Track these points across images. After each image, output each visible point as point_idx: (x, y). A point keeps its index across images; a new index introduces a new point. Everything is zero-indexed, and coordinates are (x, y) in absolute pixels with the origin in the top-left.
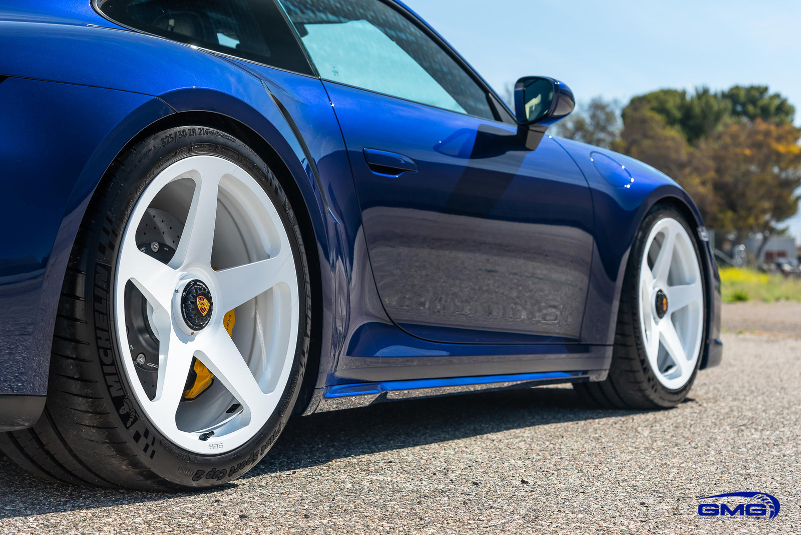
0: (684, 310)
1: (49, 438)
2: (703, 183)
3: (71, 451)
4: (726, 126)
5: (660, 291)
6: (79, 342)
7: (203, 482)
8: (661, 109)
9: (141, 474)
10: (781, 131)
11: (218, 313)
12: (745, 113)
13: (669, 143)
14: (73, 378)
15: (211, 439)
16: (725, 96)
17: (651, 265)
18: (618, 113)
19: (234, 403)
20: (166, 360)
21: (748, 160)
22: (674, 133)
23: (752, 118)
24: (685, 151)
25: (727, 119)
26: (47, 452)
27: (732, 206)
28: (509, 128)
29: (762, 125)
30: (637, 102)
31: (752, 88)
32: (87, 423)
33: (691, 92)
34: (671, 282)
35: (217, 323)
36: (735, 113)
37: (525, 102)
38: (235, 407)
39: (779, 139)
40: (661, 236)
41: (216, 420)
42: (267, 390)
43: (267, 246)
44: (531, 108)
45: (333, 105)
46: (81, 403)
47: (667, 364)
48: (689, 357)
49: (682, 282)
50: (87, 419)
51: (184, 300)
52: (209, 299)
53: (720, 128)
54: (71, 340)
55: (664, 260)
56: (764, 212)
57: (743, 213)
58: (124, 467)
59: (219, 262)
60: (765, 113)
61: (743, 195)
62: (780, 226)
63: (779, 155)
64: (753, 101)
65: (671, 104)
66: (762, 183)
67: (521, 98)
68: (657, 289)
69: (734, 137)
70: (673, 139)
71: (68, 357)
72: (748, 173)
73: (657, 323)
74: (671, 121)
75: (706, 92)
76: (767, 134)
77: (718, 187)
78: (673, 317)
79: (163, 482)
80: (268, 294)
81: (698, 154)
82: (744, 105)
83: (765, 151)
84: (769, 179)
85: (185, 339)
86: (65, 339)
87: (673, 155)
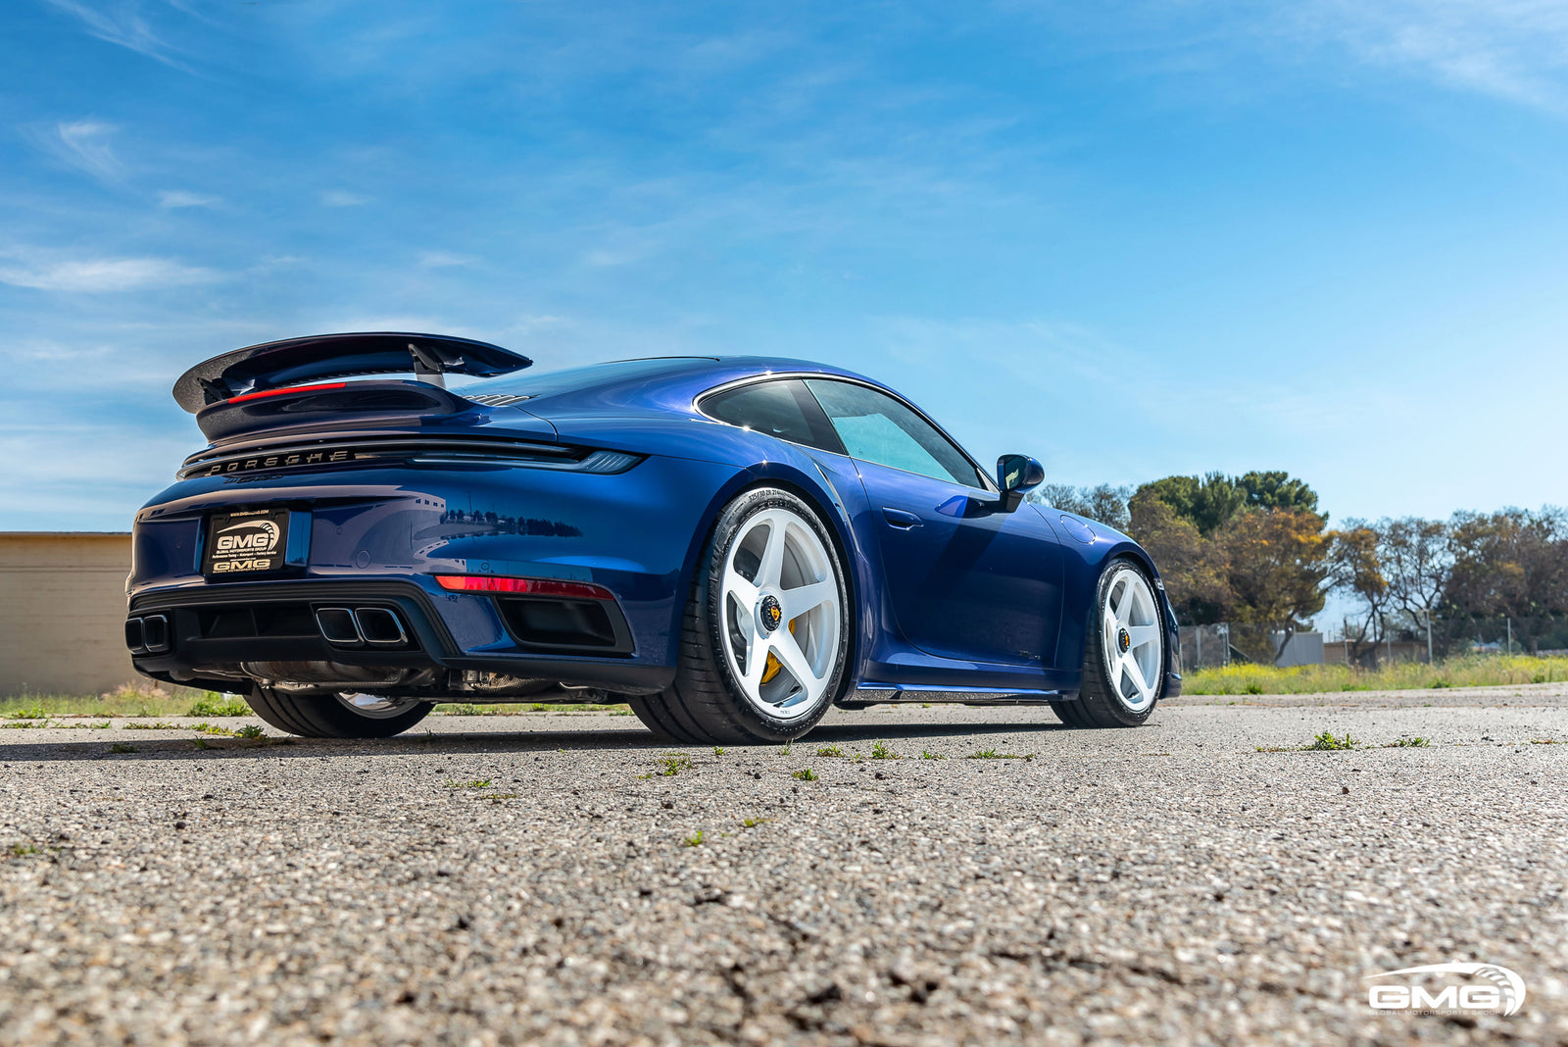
0: (1145, 646)
1: (673, 702)
2: (1218, 576)
3: (687, 712)
4: (1242, 514)
5: (1123, 629)
6: (698, 632)
7: (775, 738)
8: (1172, 499)
9: (736, 727)
10: (1300, 519)
11: (785, 621)
12: (1263, 502)
13: (1180, 534)
14: (692, 658)
15: (781, 708)
16: (1239, 483)
17: (1114, 607)
18: (1126, 503)
19: (796, 685)
20: (752, 649)
21: (1266, 551)
22: (1185, 524)
23: (1270, 507)
24: (1197, 542)
25: (1242, 507)
26: (670, 714)
27: (1251, 600)
28: (992, 494)
29: (1279, 514)
30: (1145, 491)
31: (1269, 474)
32: (701, 689)
33: (1203, 480)
34: (1132, 622)
35: (784, 627)
36: (1251, 501)
37: (1006, 476)
38: (797, 688)
39: (1299, 528)
40: (1121, 586)
41: (784, 697)
42: (819, 676)
43: (817, 575)
44: (1011, 481)
45: (860, 476)
46: (697, 675)
47: (1131, 690)
48: (1150, 687)
49: (1143, 624)
50: (702, 687)
51: (763, 609)
52: (779, 609)
53: (1235, 517)
54: (691, 631)
55: (1125, 604)
56: (1286, 606)
57: (1263, 607)
58: (724, 722)
59: (785, 584)
60: (1284, 501)
61: (1262, 588)
62: (1305, 622)
63: (1299, 544)
64: (1271, 490)
65: (1182, 493)
66: (1284, 575)
67: (1003, 472)
68: (1120, 628)
69: (1251, 527)
70: (1185, 529)
71: (690, 643)
72: (1266, 564)
73: (1121, 656)
74: (1182, 511)
75: (1218, 479)
76: (1286, 523)
77: (1234, 580)
78: (1135, 652)
79: (750, 735)
80: (818, 608)
81: (1212, 545)
82: (1261, 493)
83: (1284, 540)
84: (1290, 570)
85: (764, 637)
86: (688, 630)
87: (1185, 547)
